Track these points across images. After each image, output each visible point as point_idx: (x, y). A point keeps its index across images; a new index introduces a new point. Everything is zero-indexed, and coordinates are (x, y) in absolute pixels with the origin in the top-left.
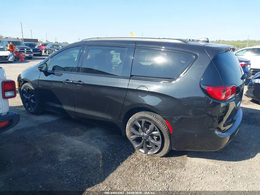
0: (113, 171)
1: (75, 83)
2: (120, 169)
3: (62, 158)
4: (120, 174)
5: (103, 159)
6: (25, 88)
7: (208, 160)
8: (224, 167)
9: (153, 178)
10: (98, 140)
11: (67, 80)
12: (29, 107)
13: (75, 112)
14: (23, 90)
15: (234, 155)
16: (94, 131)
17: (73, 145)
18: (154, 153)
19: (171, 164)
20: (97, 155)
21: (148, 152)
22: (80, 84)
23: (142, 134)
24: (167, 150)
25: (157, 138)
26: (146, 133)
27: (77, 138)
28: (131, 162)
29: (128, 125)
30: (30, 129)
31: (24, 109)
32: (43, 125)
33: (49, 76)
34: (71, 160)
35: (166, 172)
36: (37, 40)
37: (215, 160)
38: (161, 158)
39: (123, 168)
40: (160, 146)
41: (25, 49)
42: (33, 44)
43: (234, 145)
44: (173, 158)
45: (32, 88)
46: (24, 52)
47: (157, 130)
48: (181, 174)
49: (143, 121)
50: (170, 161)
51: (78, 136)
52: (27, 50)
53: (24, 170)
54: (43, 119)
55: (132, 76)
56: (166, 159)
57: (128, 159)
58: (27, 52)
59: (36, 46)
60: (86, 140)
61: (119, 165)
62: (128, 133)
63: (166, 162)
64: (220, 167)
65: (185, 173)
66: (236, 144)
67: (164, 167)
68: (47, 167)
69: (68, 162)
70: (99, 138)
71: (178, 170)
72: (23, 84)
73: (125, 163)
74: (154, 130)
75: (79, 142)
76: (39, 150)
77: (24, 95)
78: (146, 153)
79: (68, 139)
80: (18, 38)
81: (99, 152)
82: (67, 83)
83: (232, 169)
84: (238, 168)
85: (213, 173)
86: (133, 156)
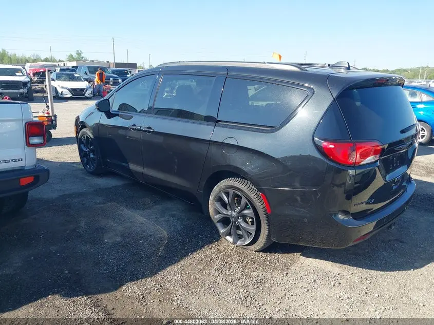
0: (174, 263)
1: (142, 130)
2: (186, 262)
3: (109, 239)
4: (182, 268)
5: (167, 246)
6: (83, 135)
7: (333, 264)
8: (356, 278)
9: (229, 280)
10: (171, 219)
11: (134, 125)
12: (87, 164)
13: (143, 174)
14: (80, 139)
15: (384, 262)
16: (169, 205)
17: (131, 222)
18: (246, 244)
19: (268, 263)
20: (161, 239)
21: (237, 241)
22: (149, 132)
23: (229, 212)
24: (264, 241)
25: (251, 220)
26: (235, 211)
27: (141, 212)
28: (207, 253)
29: (211, 198)
30: (80, 195)
31: (82, 167)
32: (99, 191)
33: (112, 119)
34: (119, 242)
35: (255, 273)
36: (136, 64)
37: (345, 266)
38: (257, 253)
39: (191, 260)
40: (253, 234)
41: (111, 79)
42: (125, 70)
43: (394, 245)
44: (275, 256)
45: (92, 136)
46: (109, 82)
47: (249, 208)
48: (278, 279)
49: (231, 192)
50: (269, 259)
51: (143, 209)
52: (113, 80)
53: (53, 248)
54: (102, 182)
55: (220, 121)
56: (264, 255)
57: (204, 249)
58: (113, 83)
59: (128, 74)
60: (153, 217)
61: (187, 255)
62: (211, 211)
63: (262, 259)
64: (348, 277)
65: (285, 279)
66: (396, 245)
67: (255, 266)
68: (83, 248)
69: (116, 244)
70: (173, 216)
71: (276, 274)
72: (81, 130)
73: (196, 254)
74: (246, 208)
75: (142, 218)
76: (83, 224)
77: (82, 146)
78: (234, 243)
79: (128, 213)
80: (108, 62)
81: (165, 234)
82: (133, 129)
83: (368, 282)
84: (381, 281)
85: (332, 285)
86: (214, 246)
